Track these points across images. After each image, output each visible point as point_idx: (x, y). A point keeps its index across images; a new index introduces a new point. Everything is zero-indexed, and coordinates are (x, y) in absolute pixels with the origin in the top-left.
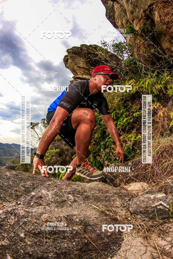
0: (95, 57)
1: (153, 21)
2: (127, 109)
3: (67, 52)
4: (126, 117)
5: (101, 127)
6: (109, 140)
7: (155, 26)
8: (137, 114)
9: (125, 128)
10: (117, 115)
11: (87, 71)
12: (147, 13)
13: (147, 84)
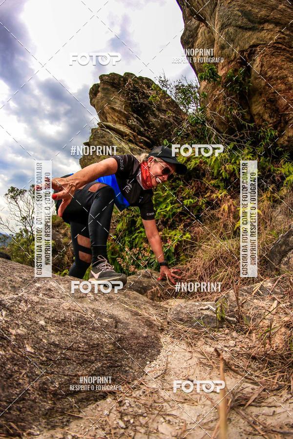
0: (143, 98)
1: (249, 69)
2: (176, 191)
3: (100, 78)
4: (172, 204)
5: (128, 214)
6: (140, 234)
7: (250, 77)
8: (189, 202)
9: (167, 220)
10: (158, 198)
11: (124, 119)
12: (245, 55)
13: (213, 160)
